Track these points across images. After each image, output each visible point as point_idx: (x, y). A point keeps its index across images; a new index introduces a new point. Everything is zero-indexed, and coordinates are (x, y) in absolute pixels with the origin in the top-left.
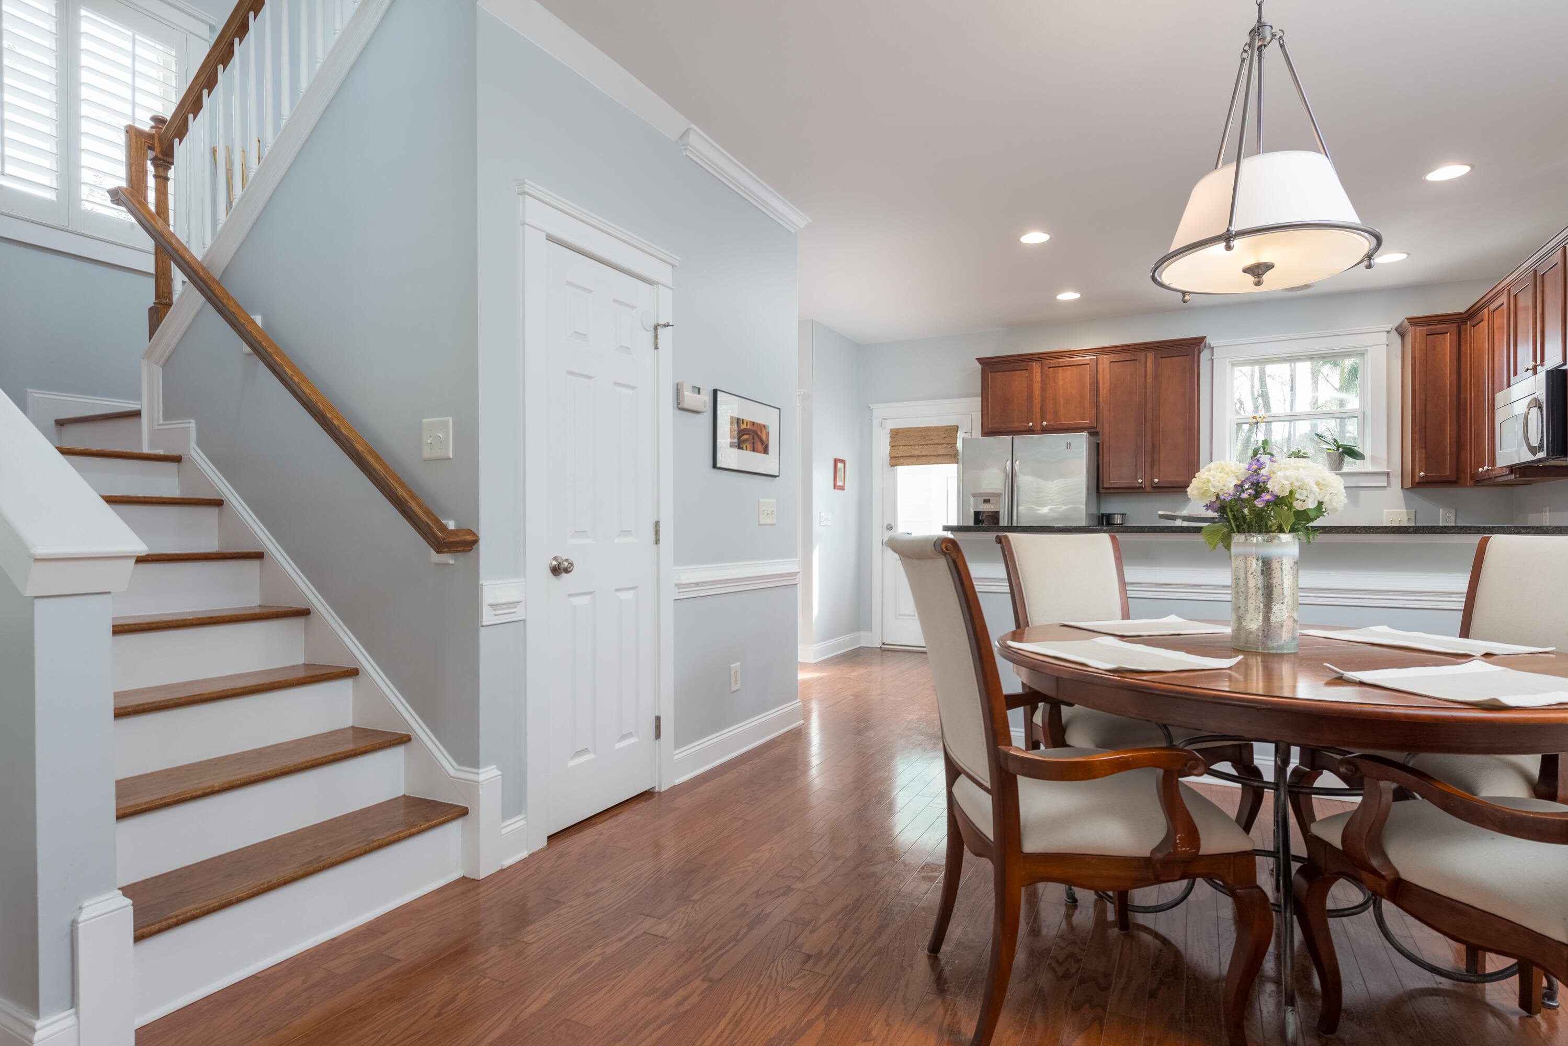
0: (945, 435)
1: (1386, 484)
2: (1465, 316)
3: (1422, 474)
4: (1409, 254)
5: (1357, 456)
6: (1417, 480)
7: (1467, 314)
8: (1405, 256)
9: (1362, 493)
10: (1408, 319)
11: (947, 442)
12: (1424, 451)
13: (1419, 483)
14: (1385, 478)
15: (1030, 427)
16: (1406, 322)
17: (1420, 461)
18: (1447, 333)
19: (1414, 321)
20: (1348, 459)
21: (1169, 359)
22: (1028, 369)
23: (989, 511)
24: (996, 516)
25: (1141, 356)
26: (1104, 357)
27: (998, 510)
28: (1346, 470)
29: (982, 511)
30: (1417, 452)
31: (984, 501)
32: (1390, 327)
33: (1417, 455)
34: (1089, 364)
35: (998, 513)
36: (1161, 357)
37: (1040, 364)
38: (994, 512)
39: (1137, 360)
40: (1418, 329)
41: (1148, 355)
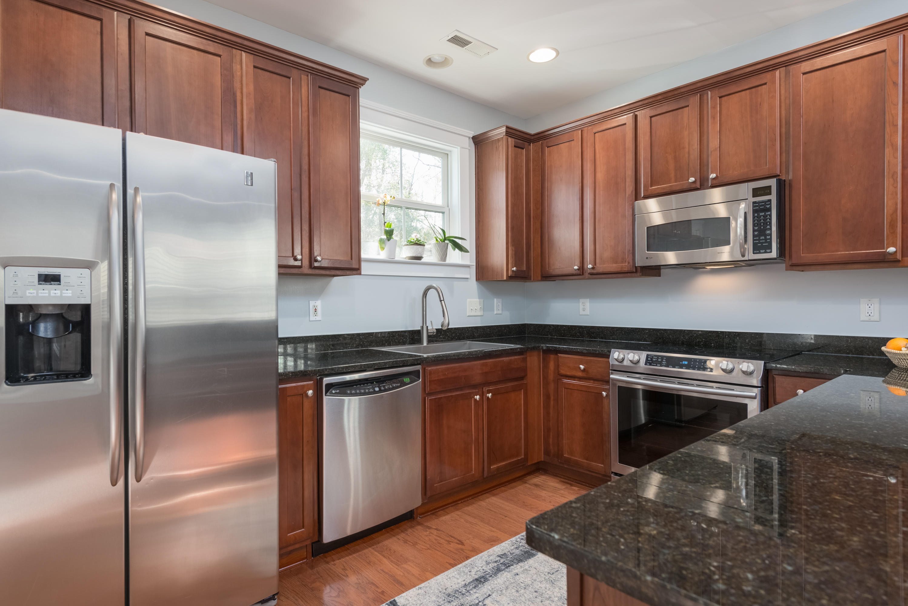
1: (469, 277)
2: (532, 138)
3: (514, 269)
5: (462, 248)
7: (538, 136)
9: (456, 283)
10: (507, 127)
12: (514, 249)
13: (511, 277)
14: (468, 269)
16: (503, 130)
17: (512, 257)
18: (523, 149)
19: (510, 131)
21: (328, 92)
22: (101, 20)
23: (54, 306)
24: (76, 317)
25: (294, 73)
26: (244, 54)
27: (89, 302)
28: (449, 260)
29: (30, 308)
30: (510, 248)
31: (40, 276)
32: (472, 134)
33: (510, 252)
34: (219, 56)
35: (86, 309)
36: (320, 87)
37: (127, 21)
38: (70, 307)
39: (290, 78)
40: (510, 139)
41: (302, 76)
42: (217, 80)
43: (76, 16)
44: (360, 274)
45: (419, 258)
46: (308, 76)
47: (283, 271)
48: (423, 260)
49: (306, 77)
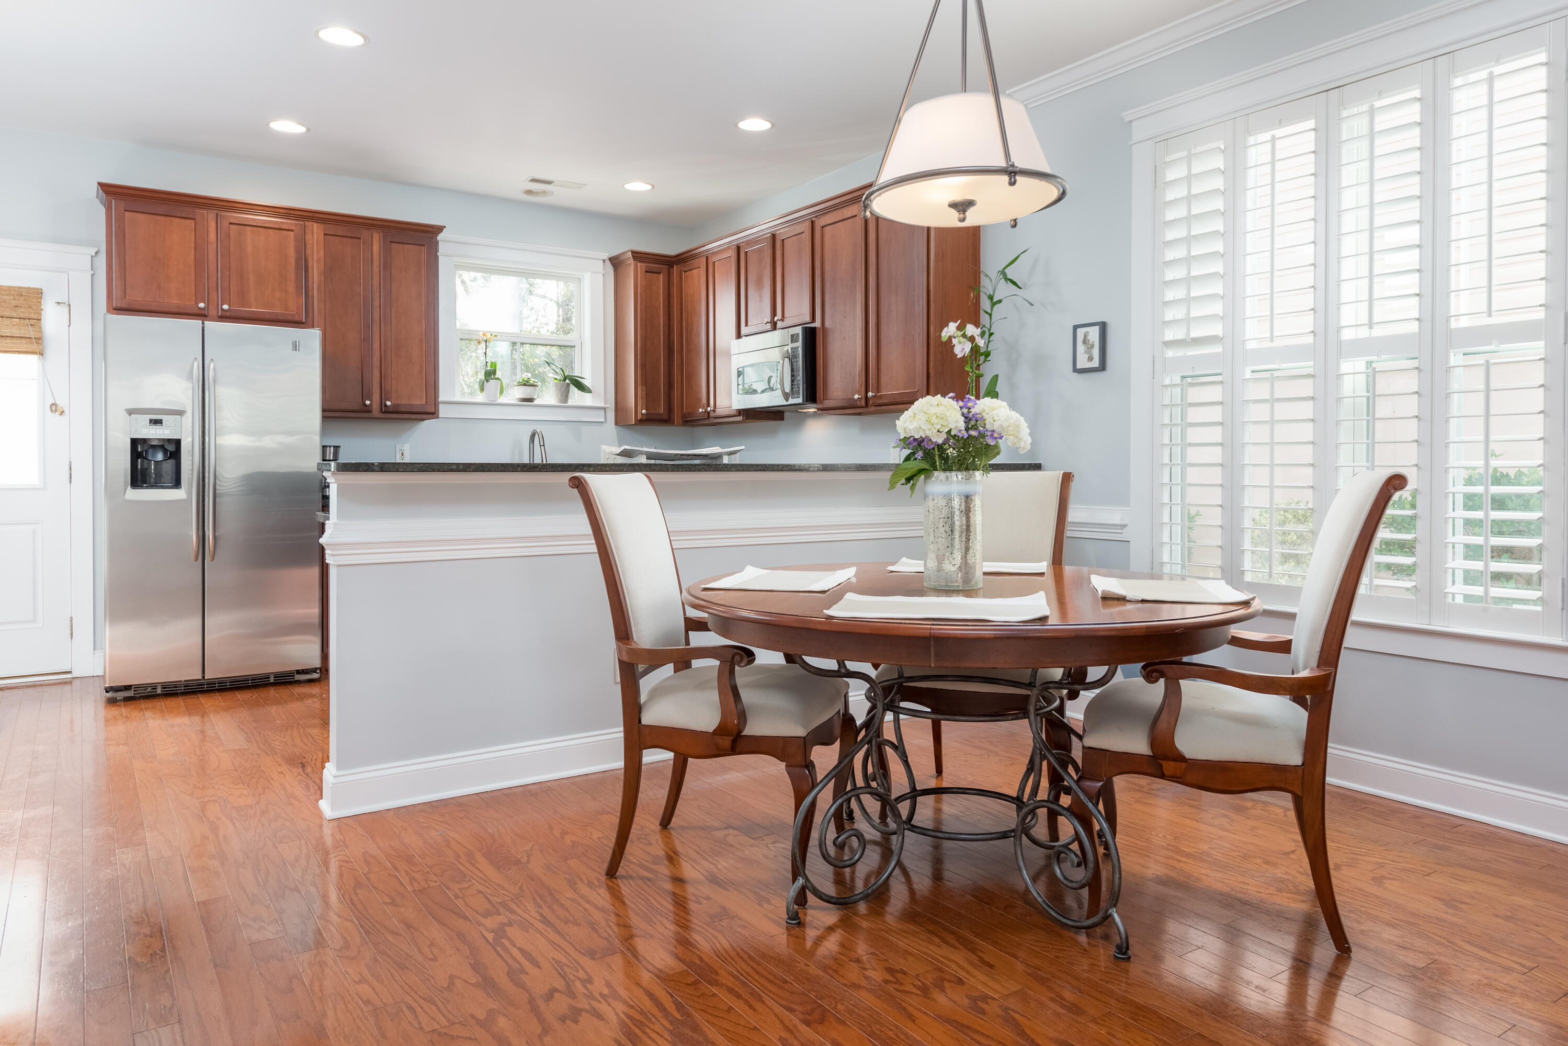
0: (15, 303)
1: (603, 420)
2: (674, 259)
3: (644, 411)
4: (653, 187)
5: (584, 388)
6: (639, 417)
7: (677, 258)
8: (649, 187)
9: (584, 428)
10: (633, 252)
11: (22, 315)
12: (644, 389)
13: (641, 420)
14: (603, 412)
15: (200, 308)
16: (630, 255)
17: (642, 398)
18: (660, 273)
19: (638, 256)
20: (574, 390)
21: (401, 245)
22: (194, 219)
23: (159, 439)
24: (171, 448)
25: (365, 234)
26: (315, 225)
27: (179, 438)
28: (571, 402)
29: (144, 441)
30: (639, 388)
31: (151, 421)
32: (606, 256)
33: (639, 392)
34: (293, 231)
35: (178, 442)
36: (391, 242)
37: (215, 215)
38: (169, 441)
39: (360, 238)
40: (639, 265)
41: (374, 234)
42: (291, 252)
43: (176, 220)
44: (438, 418)
45: (530, 400)
46: (379, 233)
47: (327, 414)
48: (536, 402)
49: (378, 235)
